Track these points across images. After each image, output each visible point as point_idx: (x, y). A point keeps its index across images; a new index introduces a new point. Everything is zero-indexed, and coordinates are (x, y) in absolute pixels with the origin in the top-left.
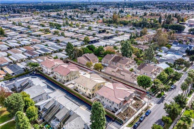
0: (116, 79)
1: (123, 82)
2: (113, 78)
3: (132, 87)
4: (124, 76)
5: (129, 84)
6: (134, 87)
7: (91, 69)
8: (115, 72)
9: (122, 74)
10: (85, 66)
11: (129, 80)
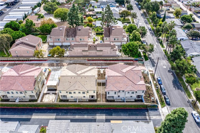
0: (92, 59)
1: (102, 59)
2: (87, 59)
3: (116, 60)
4: (102, 51)
5: (111, 59)
6: (119, 59)
7: (45, 59)
8: (87, 51)
9: (98, 50)
10: (31, 59)
11: (109, 54)
